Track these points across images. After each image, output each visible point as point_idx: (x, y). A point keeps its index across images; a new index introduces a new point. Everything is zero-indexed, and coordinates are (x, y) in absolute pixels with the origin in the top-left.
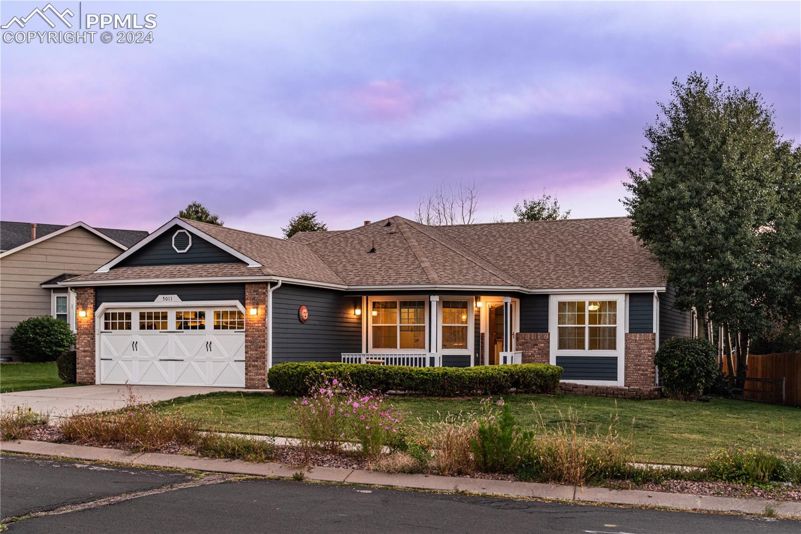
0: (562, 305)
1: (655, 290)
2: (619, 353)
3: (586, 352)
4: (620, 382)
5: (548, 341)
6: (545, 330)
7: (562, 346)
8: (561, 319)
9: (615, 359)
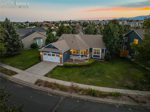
0: (94, 49)
1: (105, 49)
2: (100, 55)
3: (97, 55)
4: (100, 58)
5: (92, 53)
6: (92, 52)
7: (94, 54)
8: (94, 51)
9: (100, 56)
